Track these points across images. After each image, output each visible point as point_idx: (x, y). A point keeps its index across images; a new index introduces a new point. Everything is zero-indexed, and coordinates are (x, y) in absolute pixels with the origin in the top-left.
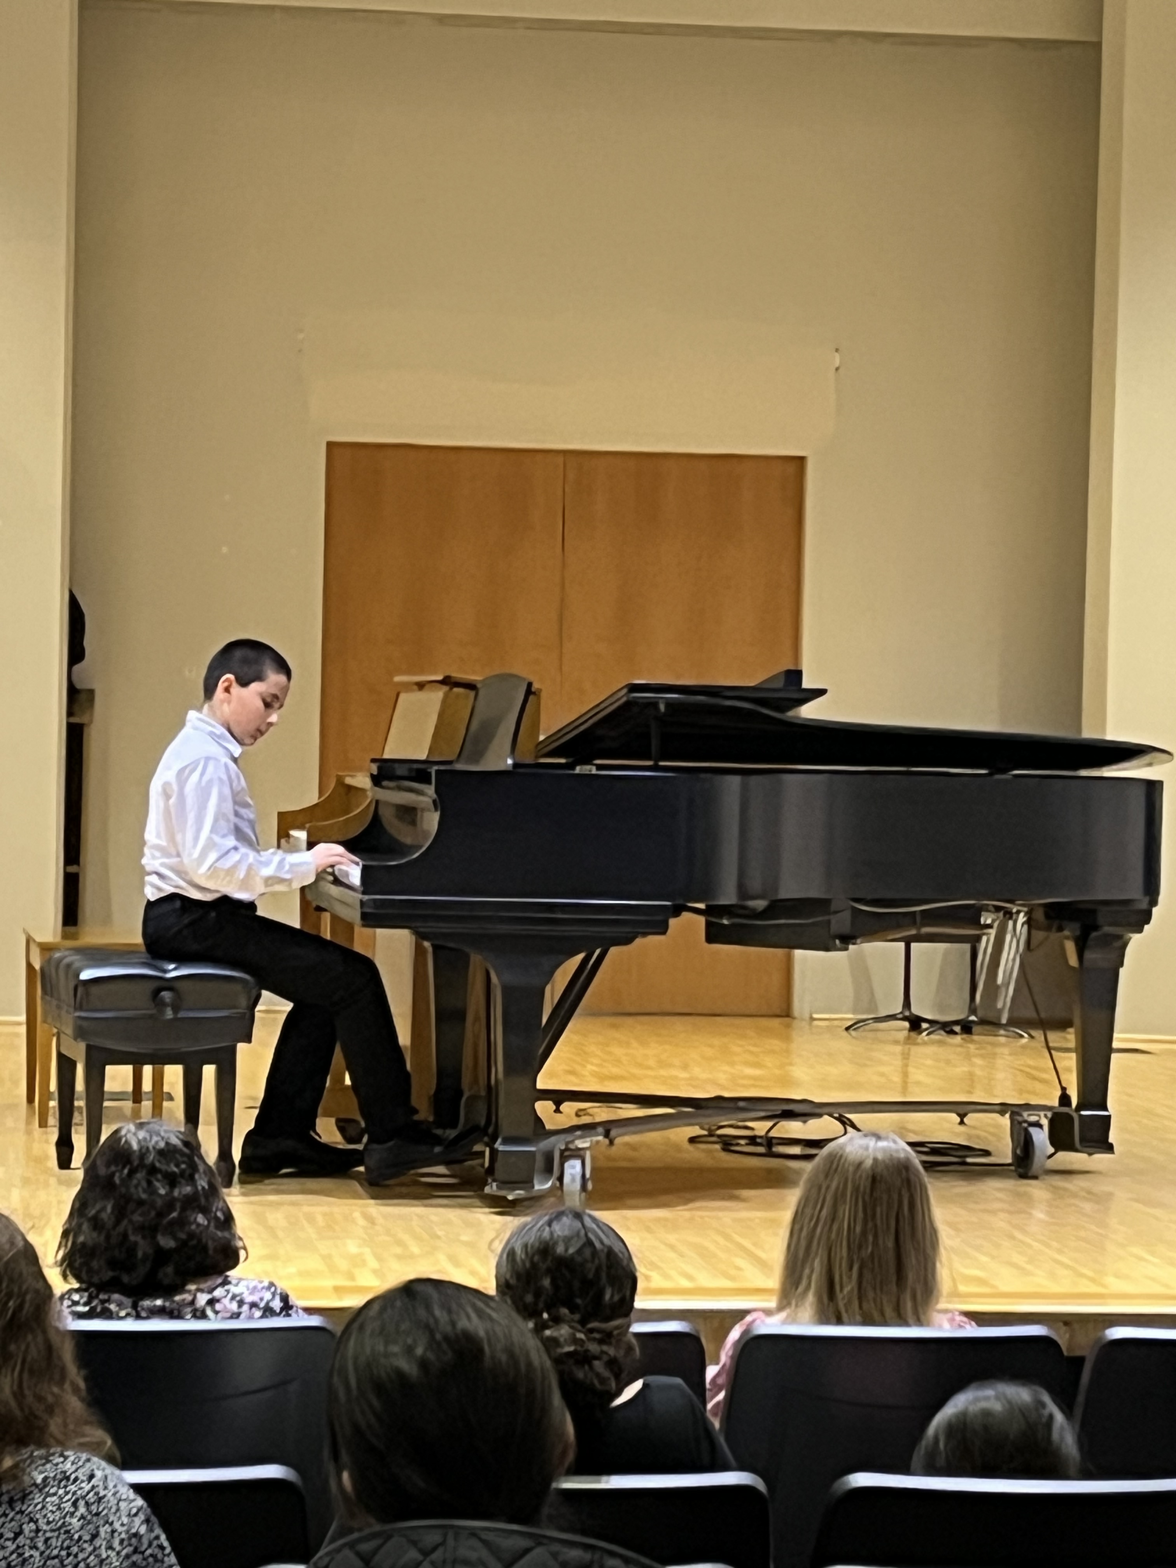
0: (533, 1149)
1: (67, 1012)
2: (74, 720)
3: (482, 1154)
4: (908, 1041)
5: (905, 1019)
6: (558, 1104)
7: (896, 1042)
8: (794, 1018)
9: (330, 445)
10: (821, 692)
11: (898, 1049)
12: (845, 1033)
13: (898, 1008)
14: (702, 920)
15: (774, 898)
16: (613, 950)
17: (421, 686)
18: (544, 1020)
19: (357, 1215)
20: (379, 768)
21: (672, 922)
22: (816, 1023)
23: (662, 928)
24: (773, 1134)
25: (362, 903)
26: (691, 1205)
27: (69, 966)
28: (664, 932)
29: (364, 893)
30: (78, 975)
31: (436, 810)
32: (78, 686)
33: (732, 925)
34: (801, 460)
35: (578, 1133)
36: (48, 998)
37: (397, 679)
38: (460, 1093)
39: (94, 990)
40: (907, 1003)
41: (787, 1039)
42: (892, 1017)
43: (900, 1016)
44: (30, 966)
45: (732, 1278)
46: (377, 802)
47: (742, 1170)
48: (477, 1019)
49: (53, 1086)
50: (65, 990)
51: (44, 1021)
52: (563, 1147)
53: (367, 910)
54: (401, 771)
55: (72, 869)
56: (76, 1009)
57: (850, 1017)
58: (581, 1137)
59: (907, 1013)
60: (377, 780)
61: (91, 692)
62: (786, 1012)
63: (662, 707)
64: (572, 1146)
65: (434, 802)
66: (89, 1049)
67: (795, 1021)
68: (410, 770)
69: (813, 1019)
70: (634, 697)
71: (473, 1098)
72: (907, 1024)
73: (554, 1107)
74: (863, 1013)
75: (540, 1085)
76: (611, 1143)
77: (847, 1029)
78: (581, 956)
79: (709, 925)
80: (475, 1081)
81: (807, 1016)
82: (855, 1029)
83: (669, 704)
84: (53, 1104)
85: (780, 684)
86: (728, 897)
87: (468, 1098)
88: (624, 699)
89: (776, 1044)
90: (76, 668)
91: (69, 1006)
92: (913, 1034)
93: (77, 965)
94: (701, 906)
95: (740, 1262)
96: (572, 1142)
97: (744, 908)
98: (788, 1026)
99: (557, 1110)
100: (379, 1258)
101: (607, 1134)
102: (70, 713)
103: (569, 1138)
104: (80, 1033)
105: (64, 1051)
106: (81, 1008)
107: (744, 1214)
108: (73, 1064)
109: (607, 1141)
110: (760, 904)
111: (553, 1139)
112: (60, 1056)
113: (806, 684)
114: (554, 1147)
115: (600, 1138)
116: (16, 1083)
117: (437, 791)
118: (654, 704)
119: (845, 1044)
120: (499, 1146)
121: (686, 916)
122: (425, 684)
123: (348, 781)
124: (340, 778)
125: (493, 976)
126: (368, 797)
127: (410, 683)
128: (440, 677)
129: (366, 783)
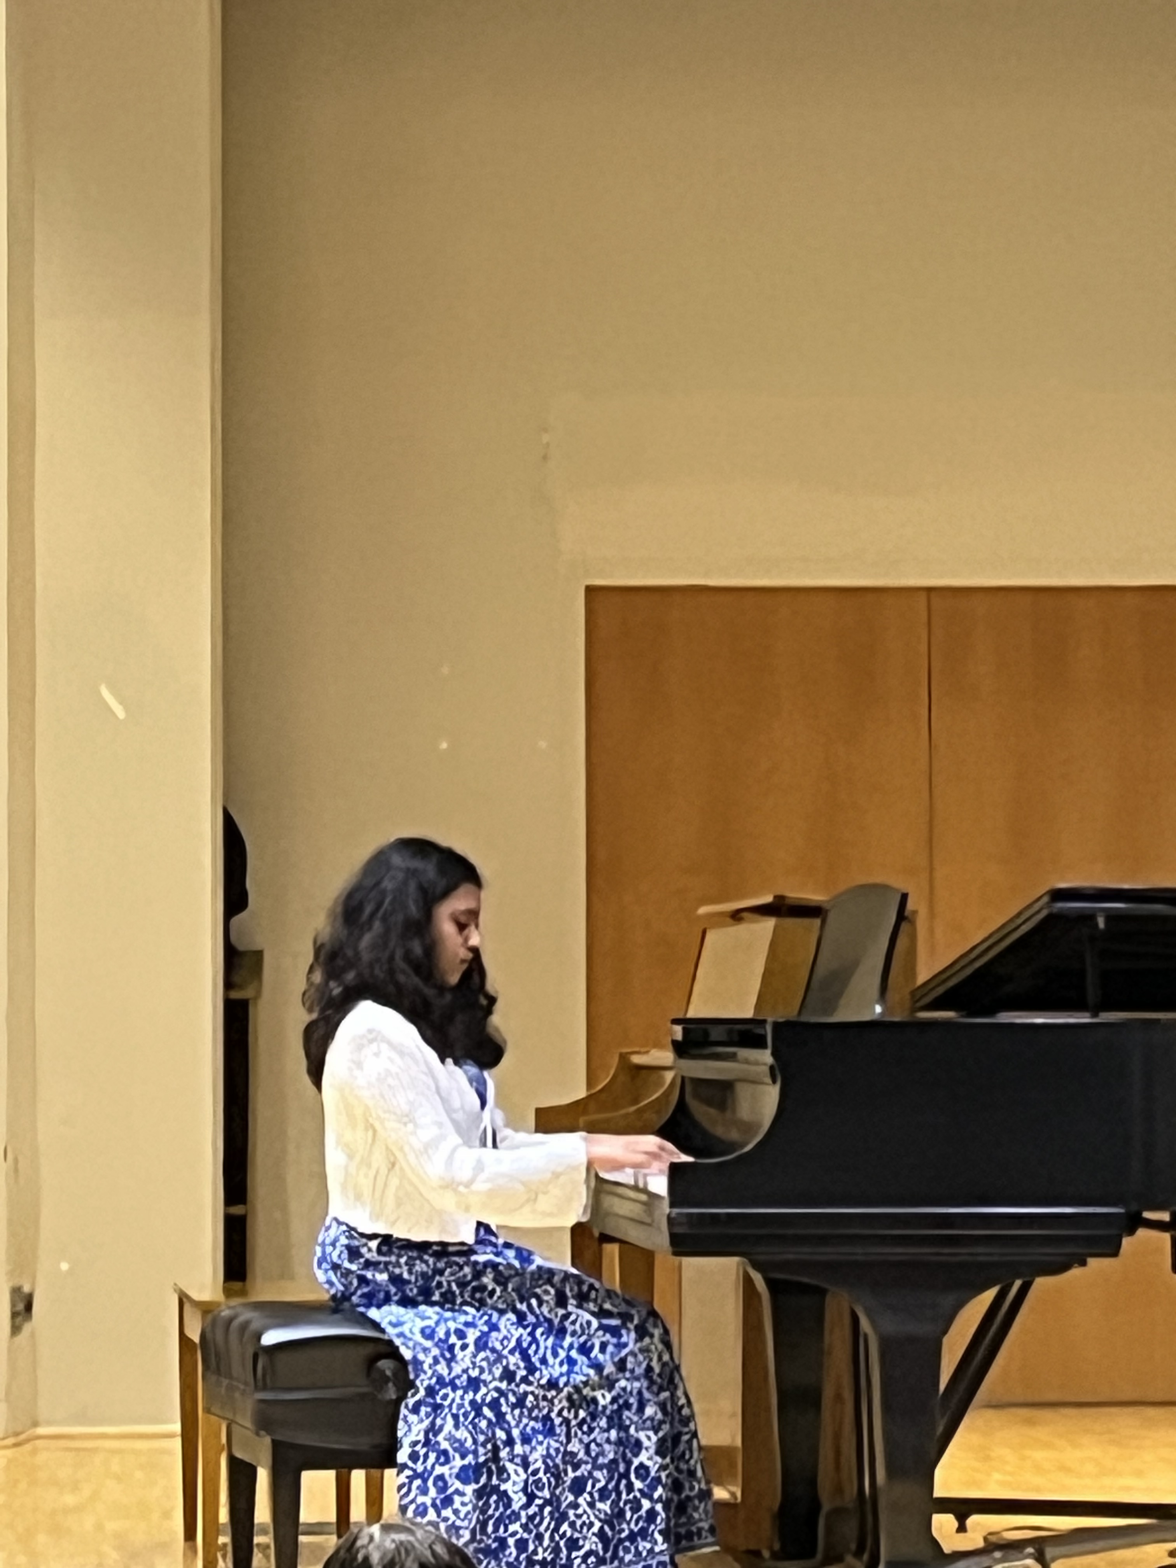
1: (243, 1393)
2: (235, 995)
6: (962, 1518)
9: (590, 591)
14: (1166, 1237)
16: (1040, 1282)
17: (737, 916)
18: (942, 1387)
20: (685, 1031)
21: (1126, 1241)
23: (1113, 1251)
25: (671, 1221)
27: (244, 1326)
28: (1115, 1253)
29: (674, 1206)
30: (259, 1339)
31: (773, 1081)
32: (241, 947)
35: (998, 1555)
36: (213, 1378)
37: (702, 910)
38: (815, 1506)
39: (282, 1357)
44: (184, 1339)
46: (683, 1078)
48: (839, 1398)
49: (224, 1516)
50: (240, 1366)
51: (207, 1410)
53: (679, 1230)
54: (716, 1034)
55: (237, 1210)
56: (257, 1389)
58: (1003, 1560)
60: (681, 1049)
61: (258, 955)
63: (1101, 923)
65: (772, 1068)
66: (277, 1445)
68: (730, 1032)
70: (1062, 908)
71: (837, 1512)
73: (956, 1524)
75: (938, 1493)
78: (990, 1295)
80: (839, 1490)
83: (1112, 917)
84: (224, 1539)
87: (829, 1516)
88: (1044, 913)
90: (235, 920)
91: (246, 1384)
93: (255, 1326)
94: (1165, 1216)
99: (962, 1529)
101: (1040, 1558)
102: (228, 985)
104: (264, 1423)
105: (239, 1455)
106: (265, 1388)
108: (251, 1472)
109: (1039, 1565)
112: (234, 1463)
116: (167, 1515)
117: (774, 1054)
118: (1089, 918)
121: (1142, 1233)
122: (745, 915)
123: (637, 1059)
124: (624, 1057)
125: (865, 1324)
126: (669, 1076)
127: (721, 914)
128: (768, 899)
129: (665, 1056)
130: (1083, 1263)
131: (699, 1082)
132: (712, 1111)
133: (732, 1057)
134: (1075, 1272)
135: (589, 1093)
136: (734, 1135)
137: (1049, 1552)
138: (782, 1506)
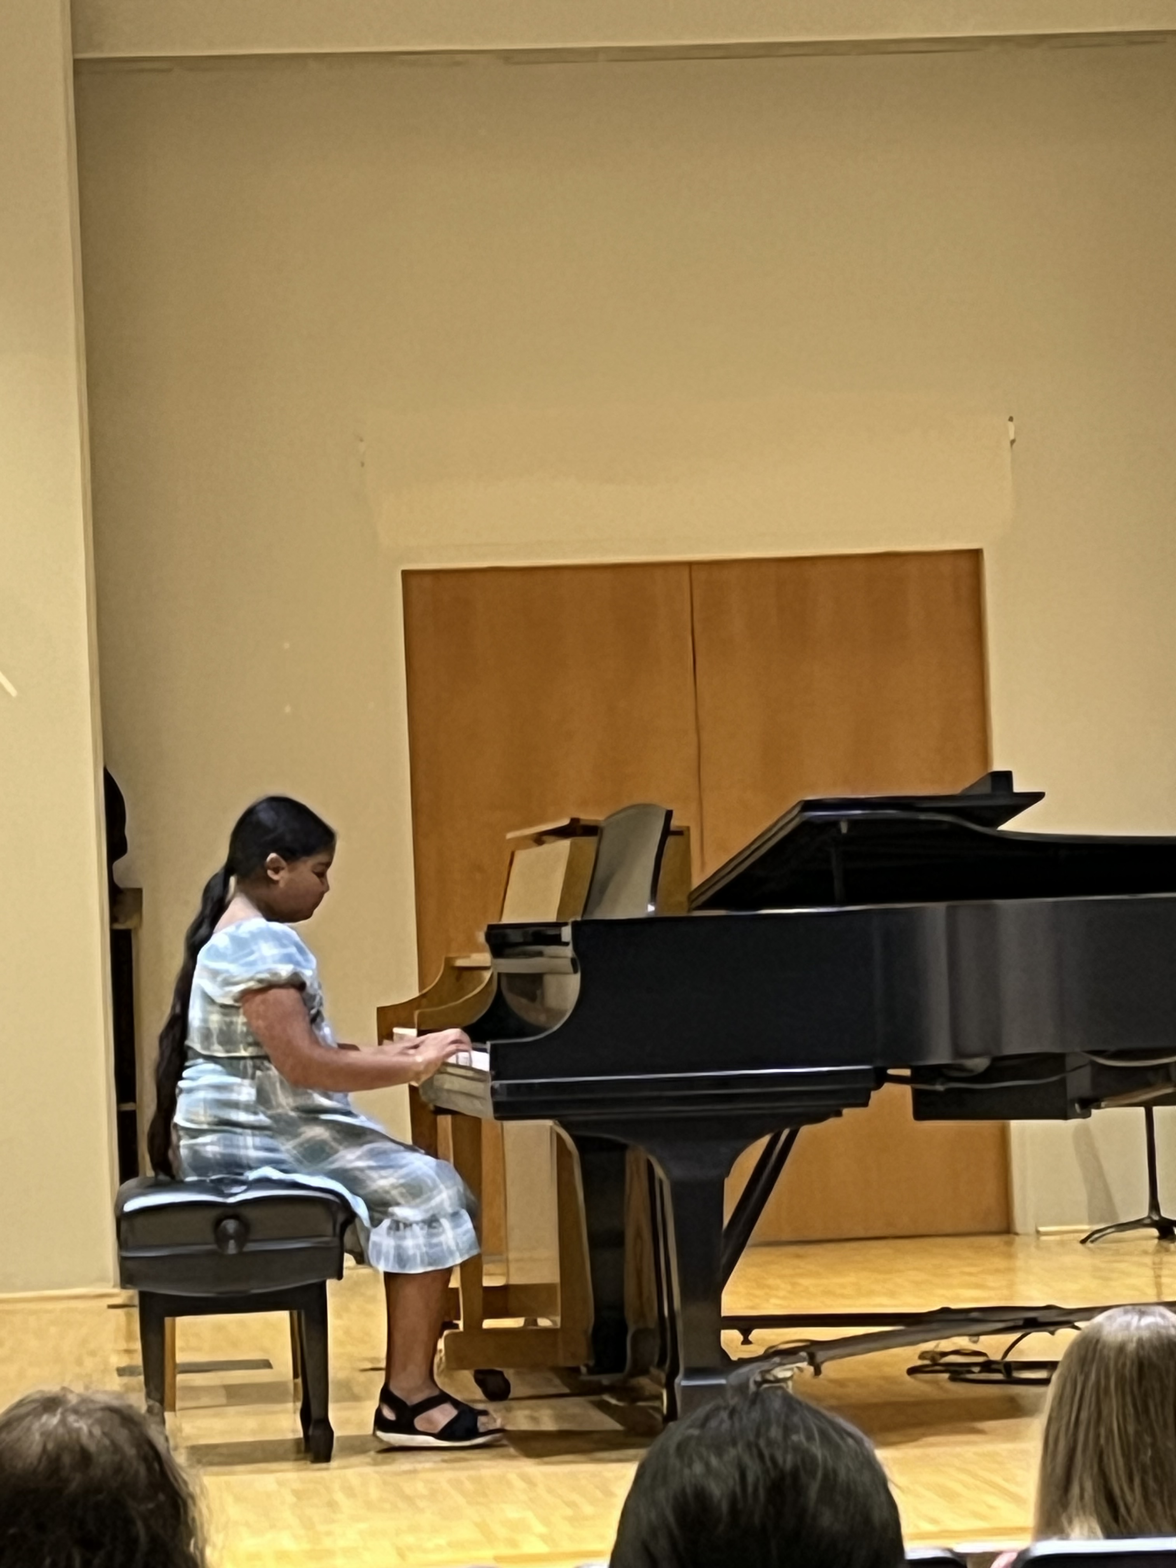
0: (723, 1381)
2: (118, 926)
3: (659, 1397)
4: (1159, 1251)
5: (1154, 1224)
6: (746, 1332)
7: (1145, 1253)
8: (1017, 1234)
9: (406, 574)
10: (1037, 797)
11: (1148, 1260)
12: (1080, 1246)
13: (1143, 1212)
14: (906, 1091)
15: (997, 1054)
16: (806, 1131)
18: (725, 1224)
19: (512, 1476)
21: (874, 1094)
22: (1044, 1238)
23: (863, 1102)
24: (1009, 1358)
25: (493, 1091)
26: (920, 1442)
28: (865, 1104)
29: (495, 1078)
31: (575, 972)
32: (121, 885)
33: (949, 1091)
34: (976, 555)
35: (777, 1359)
37: (510, 835)
38: (624, 1329)
39: (139, 1221)
40: (1154, 1205)
41: (1010, 1256)
42: (1138, 1224)
43: (1148, 1221)
45: (983, 1517)
46: (499, 974)
47: (975, 1400)
48: (638, 1235)
52: (758, 1378)
53: (500, 1100)
55: (128, 1107)
57: (1087, 1228)
58: (781, 1364)
59: (1156, 1218)
60: (497, 952)
61: (139, 891)
62: (1007, 1229)
63: (844, 828)
64: (770, 1377)
65: (573, 960)
67: (1018, 1239)
69: (1038, 1232)
70: (811, 816)
71: (641, 1332)
72: (1155, 1232)
73: (741, 1338)
74: (1098, 1223)
75: (725, 1312)
76: (818, 1372)
77: (1083, 1242)
78: (765, 1140)
79: (918, 1096)
80: (641, 1315)
81: (1032, 1230)
82: (1092, 1242)
83: (854, 823)
85: (987, 789)
86: (941, 1056)
87: (634, 1333)
88: (798, 821)
89: (999, 1263)
90: (118, 864)
92: (1165, 1243)
94: (907, 1072)
95: (993, 1500)
96: (768, 1371)
97: (961, 1068)
98: (1010, 1244)
99: (746, 1340)
100: (546, 1522)
101: (812, 1360)
102: (114, 918)
103: (765, 1366)
107: (989, 1448)
109: (812, 1369)
110: (980, 1064)
111: (744, 1370)
113: (1018, 788)
114: (748, 1380)
115: (804, 1365)
117: (574, 948)
118: (834, 824)
119: (1081, 1258)
120: (681, 1382)
121: (887, 1087)
122: (545, 838)
123: (460, 963)
124: (449, 961)
125: (659, 1172)
126: (487, 975)
127: (526, 837)
128: (565, 822)
129: (483, 958)
130: (839, 1114)
131: (511, 977)
132: (524, 1001)
133: (540, 954)
134: (832, 1122)
135: (421, 993)
136: (542, 1019)
137: (820, 1355)
138: (597, 1328)
